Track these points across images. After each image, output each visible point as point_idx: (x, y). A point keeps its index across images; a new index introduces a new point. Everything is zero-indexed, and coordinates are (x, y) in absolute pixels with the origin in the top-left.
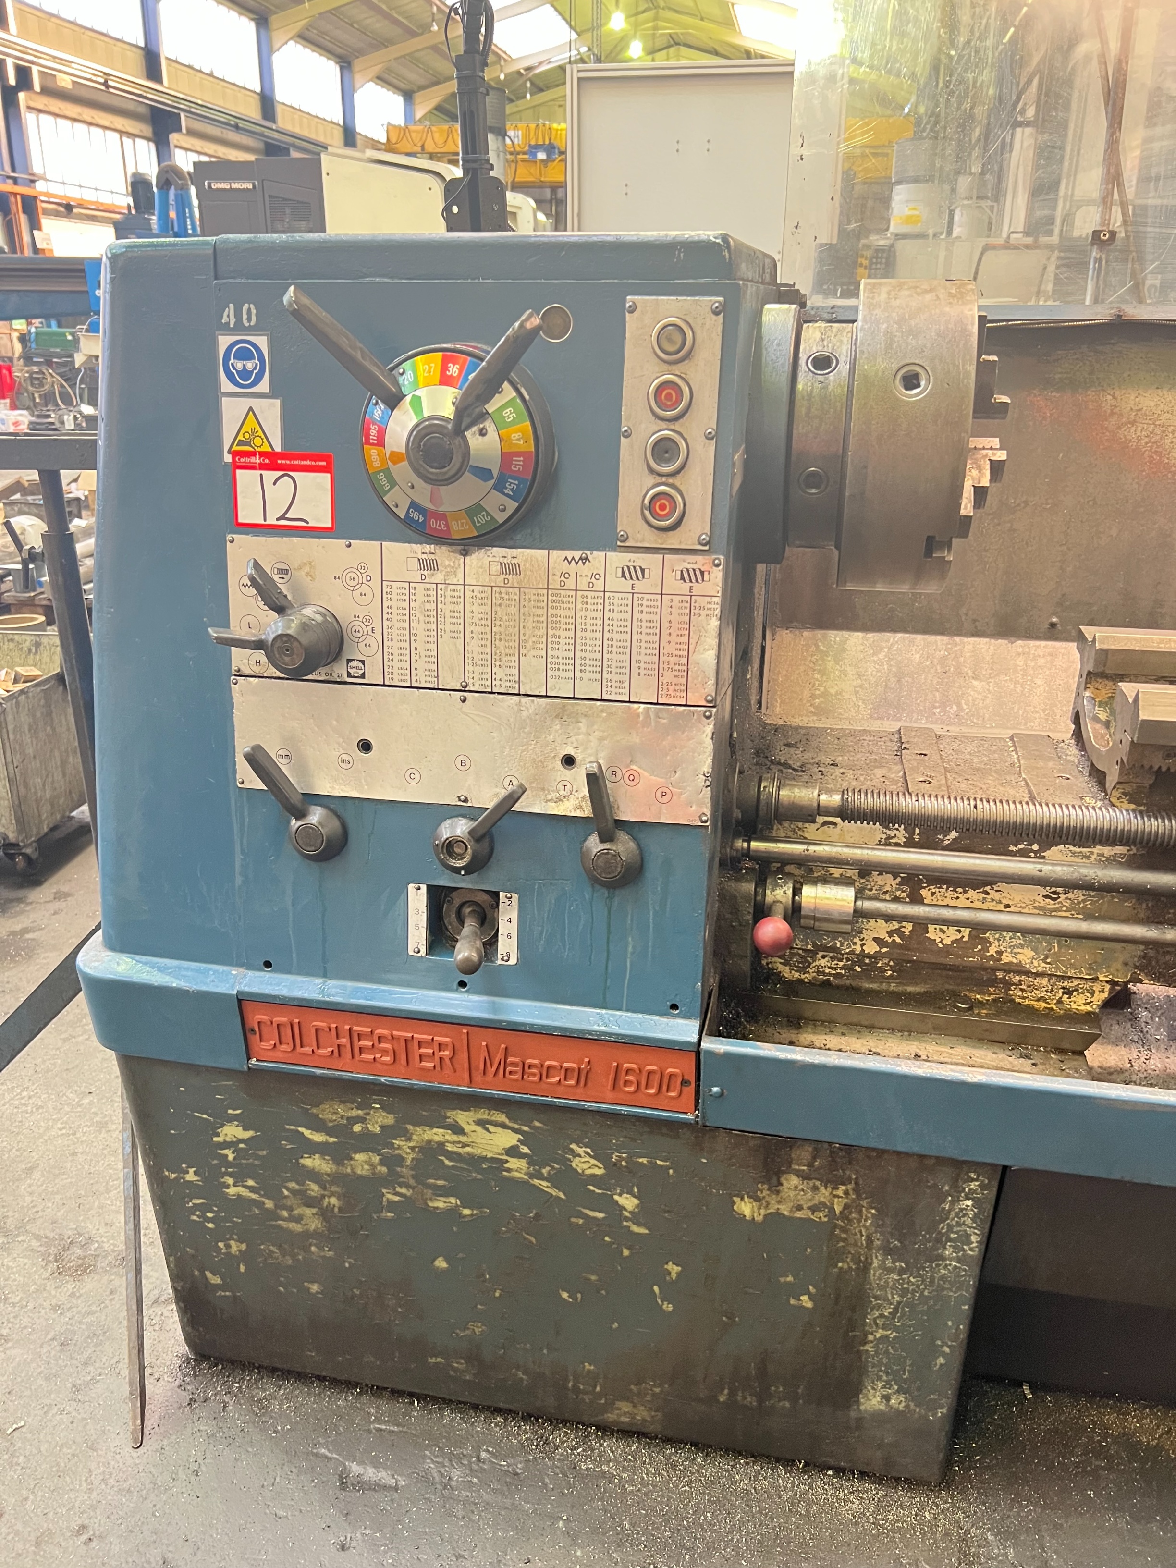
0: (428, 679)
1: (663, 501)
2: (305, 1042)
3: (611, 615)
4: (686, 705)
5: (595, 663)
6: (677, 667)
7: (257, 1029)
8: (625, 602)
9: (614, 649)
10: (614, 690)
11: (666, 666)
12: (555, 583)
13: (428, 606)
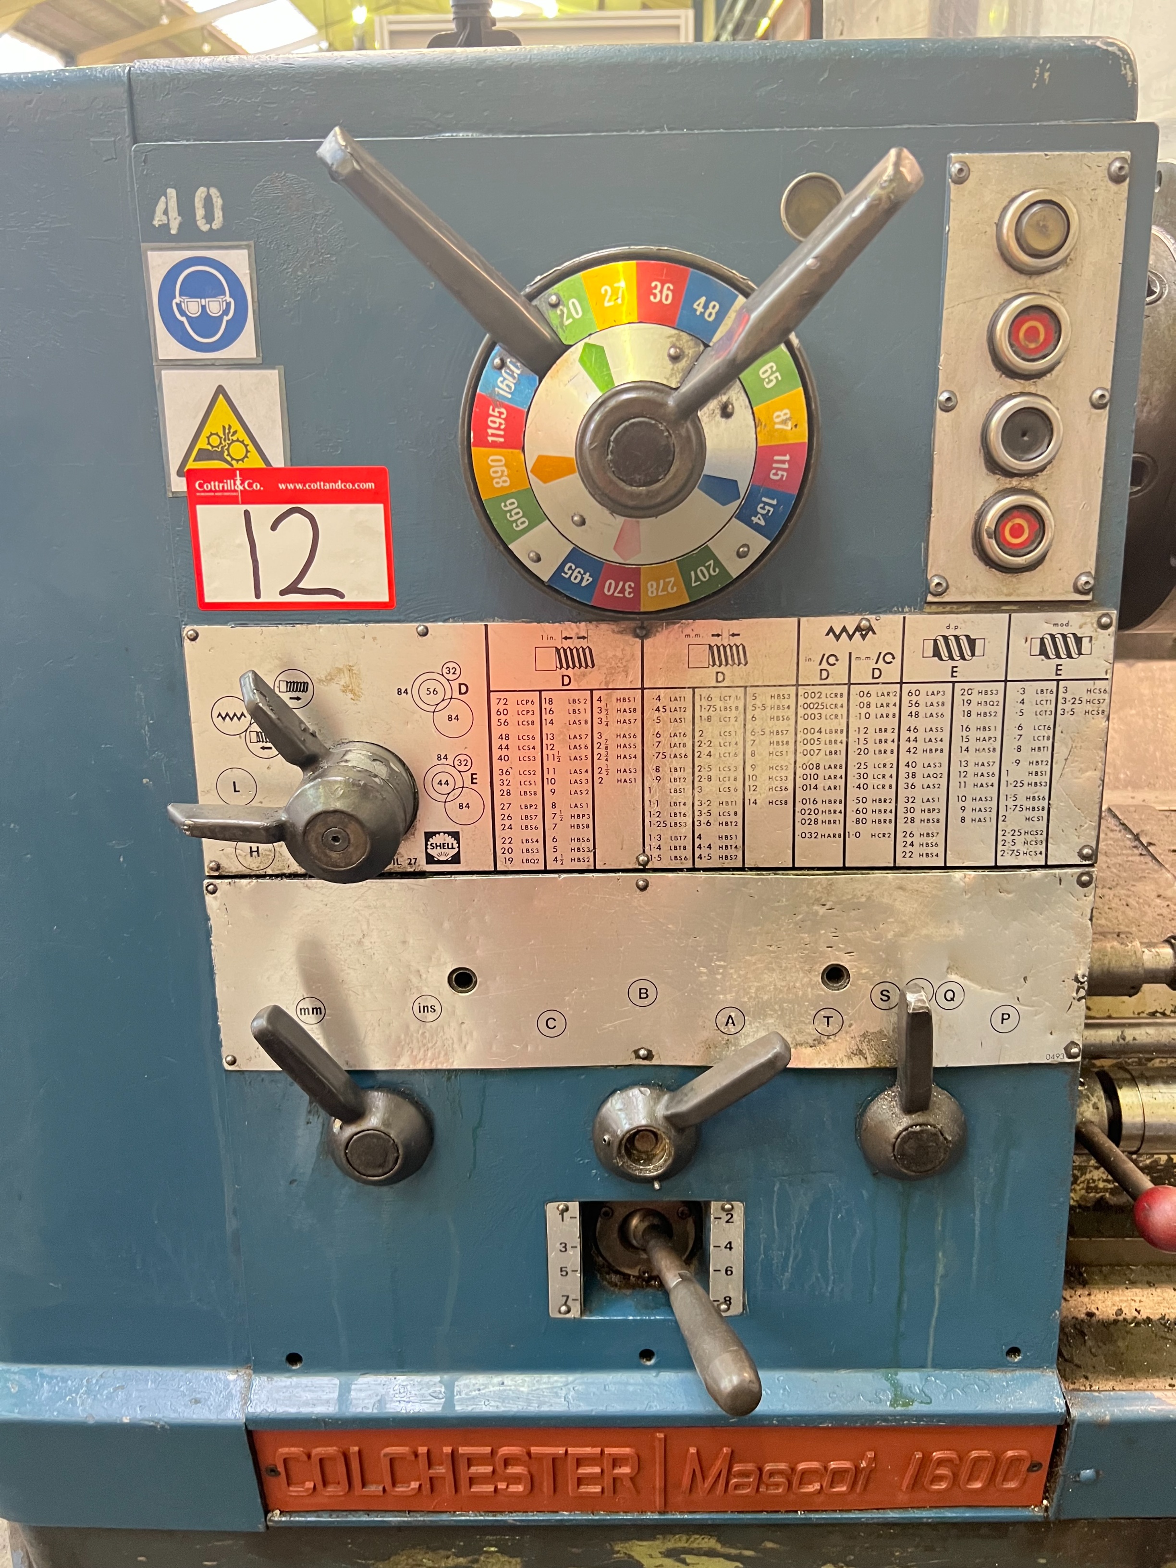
0: (576, 855)
1: (1018, 521)
2: (369, 1476)
3: (913, 722)
4: (1046, 866)
5: (883, 806)
6: (1031, 804)
7: (281, 1469)
8: (939, 698)
9: (918, 781)
10: (916, 849)
11: (1011, 803)
12: (810, 672)
13: (575, 730)
